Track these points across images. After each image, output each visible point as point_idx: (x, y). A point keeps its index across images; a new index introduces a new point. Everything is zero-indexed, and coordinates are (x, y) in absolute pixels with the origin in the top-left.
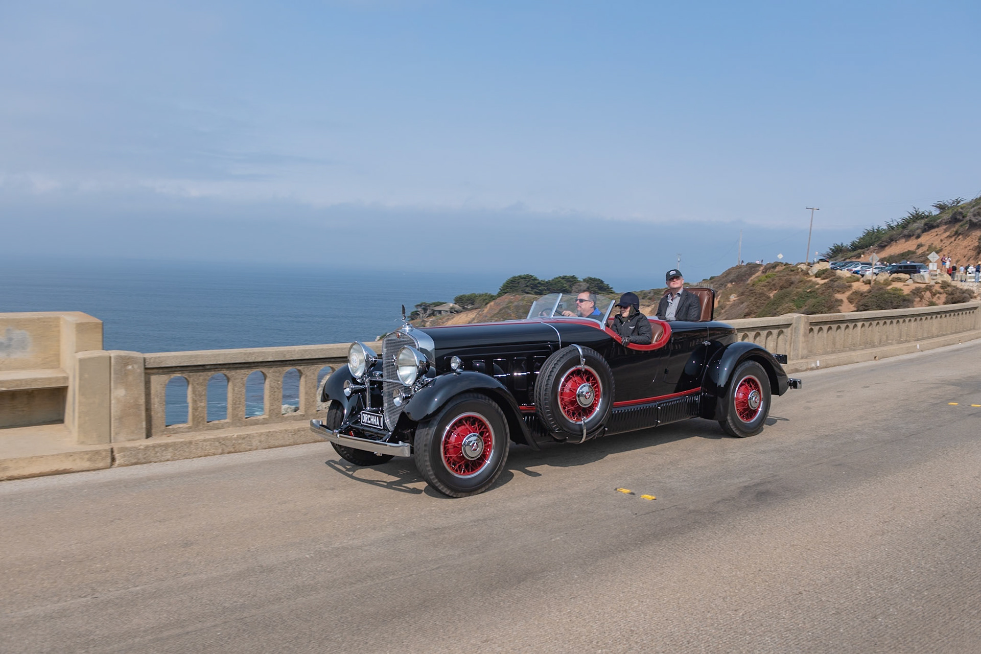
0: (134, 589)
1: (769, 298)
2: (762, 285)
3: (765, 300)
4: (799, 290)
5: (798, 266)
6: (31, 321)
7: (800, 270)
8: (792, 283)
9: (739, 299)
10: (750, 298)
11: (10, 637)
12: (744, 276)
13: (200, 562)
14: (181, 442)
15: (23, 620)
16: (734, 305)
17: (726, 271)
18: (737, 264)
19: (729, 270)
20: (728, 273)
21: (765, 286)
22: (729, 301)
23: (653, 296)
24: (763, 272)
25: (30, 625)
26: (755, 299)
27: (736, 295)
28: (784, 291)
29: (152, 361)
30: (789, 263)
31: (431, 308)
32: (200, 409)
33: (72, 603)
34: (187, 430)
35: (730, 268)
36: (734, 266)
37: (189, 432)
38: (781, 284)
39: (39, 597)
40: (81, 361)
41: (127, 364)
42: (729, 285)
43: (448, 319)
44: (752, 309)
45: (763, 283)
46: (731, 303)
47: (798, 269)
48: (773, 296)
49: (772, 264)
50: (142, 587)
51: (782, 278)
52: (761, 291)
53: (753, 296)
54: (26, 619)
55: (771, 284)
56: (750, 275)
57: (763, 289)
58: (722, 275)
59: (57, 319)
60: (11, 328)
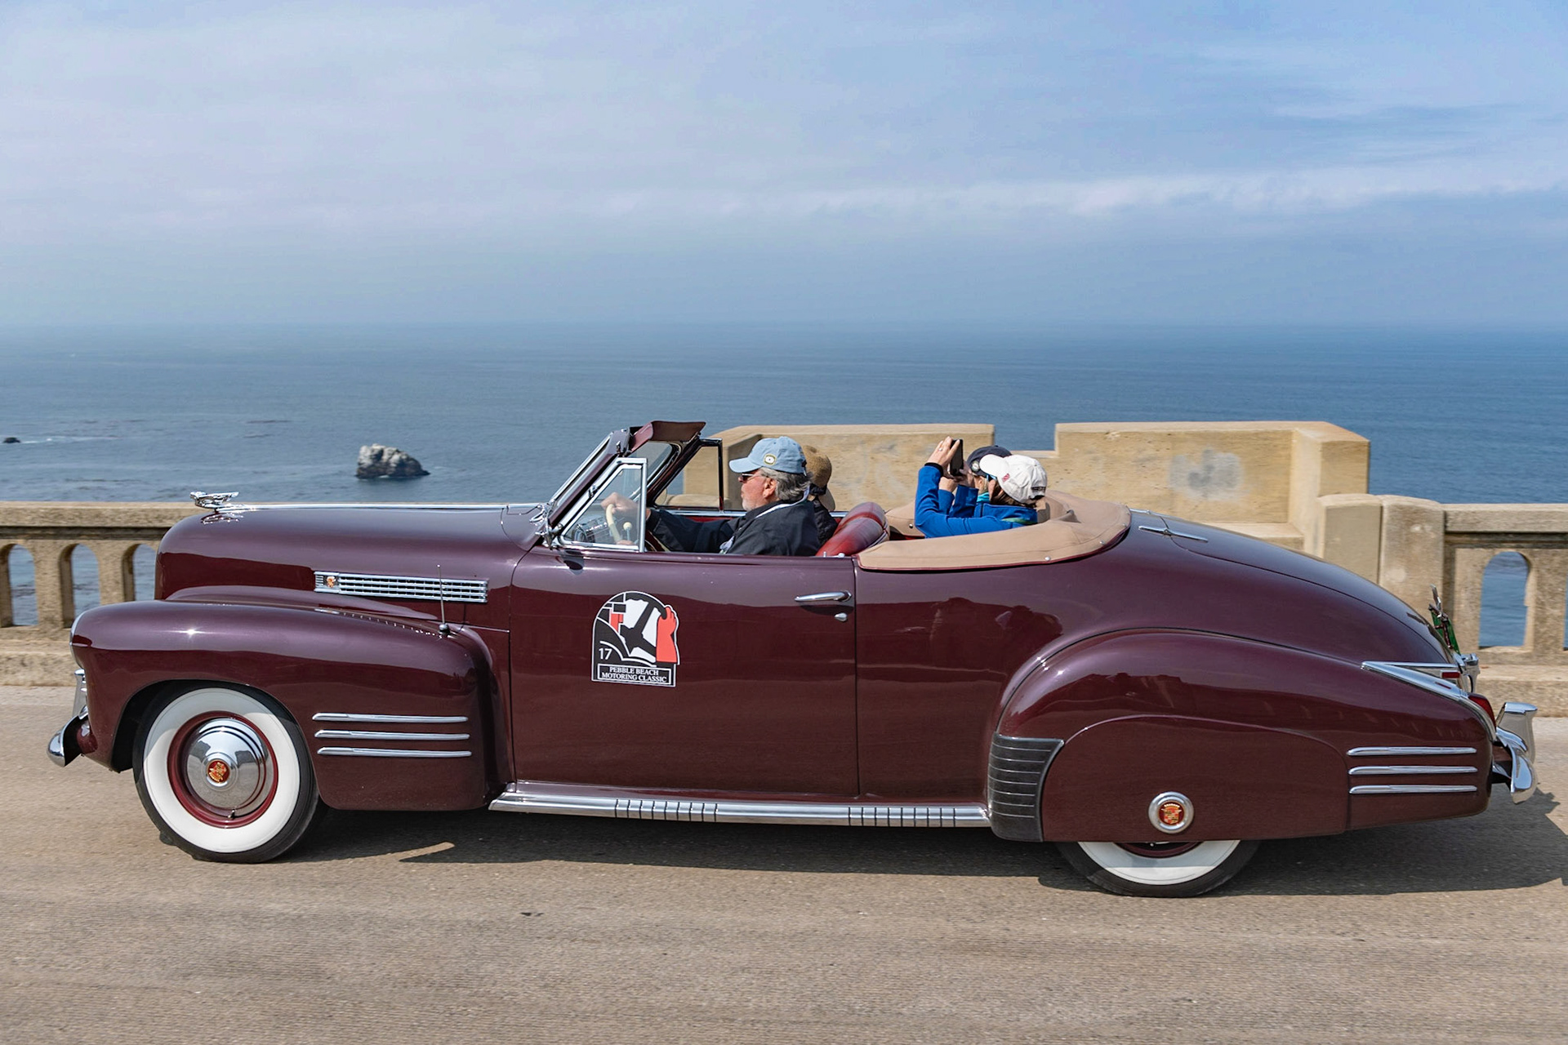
0: (1430, 941)
6: (1244, 437)
11: (1223, 972)
13: (1559, 921)
14: (1509, 683)
15: (1240, 949)
25: (1253, 960)
29: (1459, 519)
32: (1550, 621)
33: (1320, 941)
34: (1521, 660)
37: (1524, 664)
39: (1265, 917)
40: (1330, 511)
41: (1411, 523)
50: (1445, 942)
54: (1246, 948)
59: (1288, 435)
60: (1210, 448)
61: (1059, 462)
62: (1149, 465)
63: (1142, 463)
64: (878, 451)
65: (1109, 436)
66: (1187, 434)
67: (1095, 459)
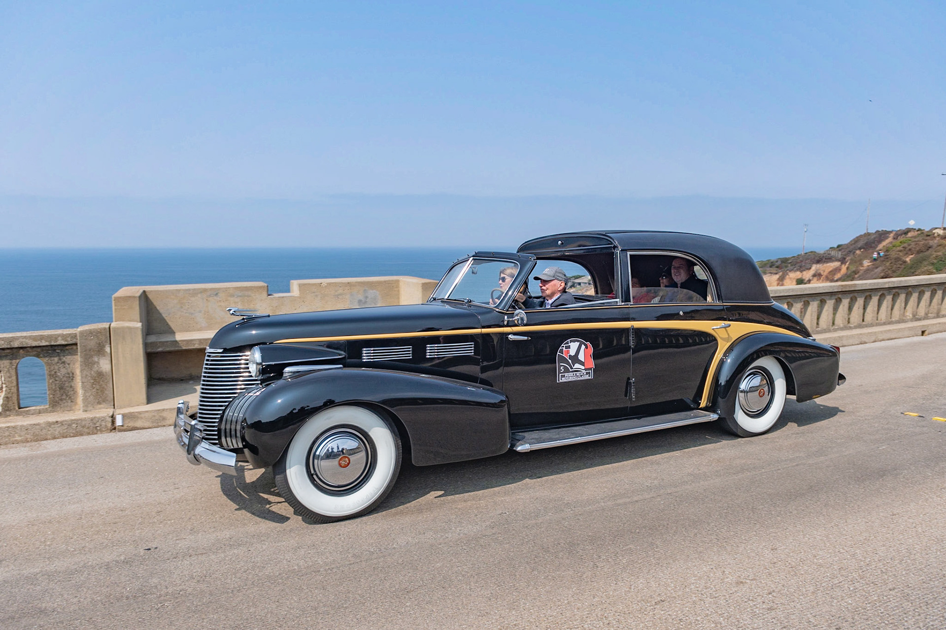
1: (905, 262)
2: (897, 250)
3: (901, 265)
4: (939, 254)
5: (934, 231)
6: (380, 283)
7: (936, 235)
8: (930, 247)
9: (873, 265)
10: (884, 263)
12: (874, 243)
16: (868, 270)
17: (854, 239)
18: (865, 232)
19: (857, 237)
20: (857, 240)
21: (900, 251)
22: (863, 267)
23: (780, 264)
24: (894, 238)
26: (891, 264)
27: (869, 261)
28: (921, 255)
30: (922, 229)
31: (572, 281)
35: (858, 235)
36: (862, 233)
38: (918, 249)
42: (858, 252)
43: (587, 290)
44: (887, 273)
45: (898, 248)
46: (865, 268)
47: (934, 233)
48: (910, 260)
49: (904, 231)
51: (917, 242)
52: (896, 256)
53: (888, 261)
55: (908, 249)
56: (880, 242)
57: (898, 254)
58: (849, 243)
59: (398, 281)
60: (367, 289)
61: (300, 298)
62: (339, 297)
63: (337, 296)
64: (210, 296)
65: (322, 285)
66: (356, 282)
67: (316, 296)
